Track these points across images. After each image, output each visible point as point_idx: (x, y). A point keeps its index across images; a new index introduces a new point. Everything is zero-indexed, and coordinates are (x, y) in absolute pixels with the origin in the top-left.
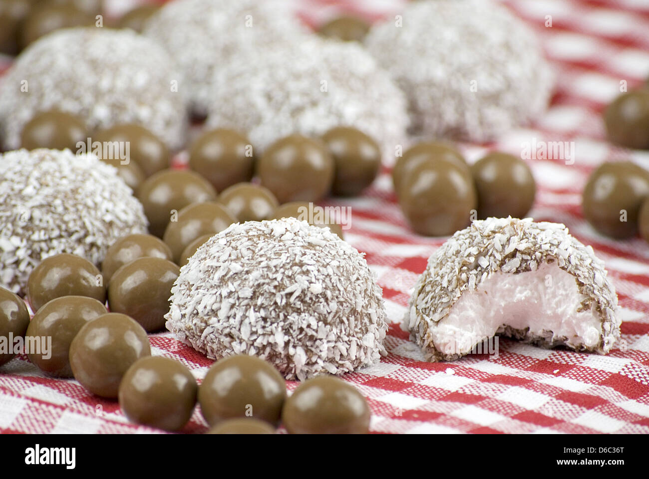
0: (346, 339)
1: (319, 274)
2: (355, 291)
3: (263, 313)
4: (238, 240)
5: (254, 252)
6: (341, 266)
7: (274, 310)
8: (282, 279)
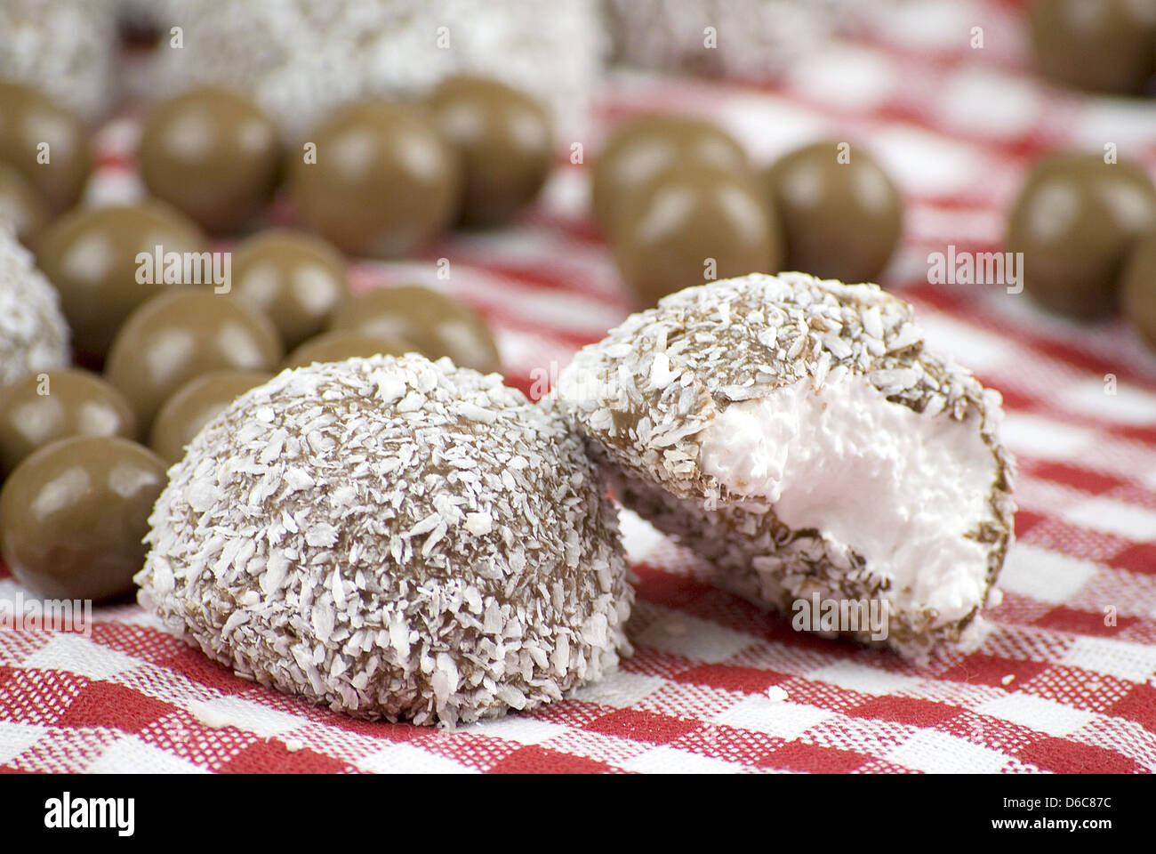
0: (546, 632)
1: (486, 489)
3: (361, 581)
4: (301, 412)
5: (337, 440)
6: (533, 467)
7: (387, 573)
8: (403, 504)
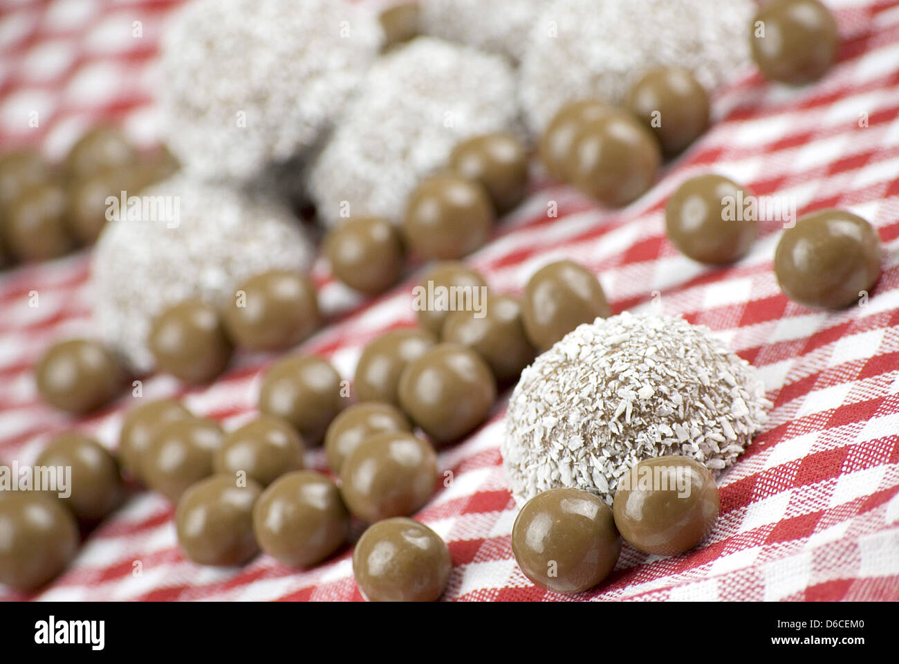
2: (691, 366)
